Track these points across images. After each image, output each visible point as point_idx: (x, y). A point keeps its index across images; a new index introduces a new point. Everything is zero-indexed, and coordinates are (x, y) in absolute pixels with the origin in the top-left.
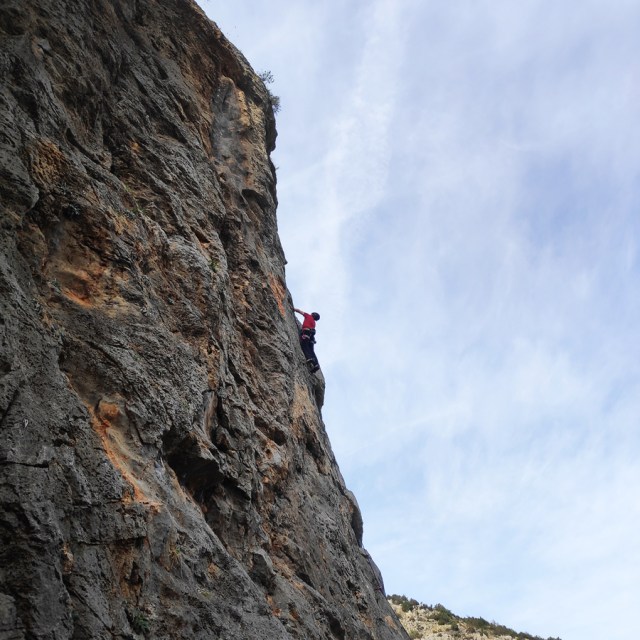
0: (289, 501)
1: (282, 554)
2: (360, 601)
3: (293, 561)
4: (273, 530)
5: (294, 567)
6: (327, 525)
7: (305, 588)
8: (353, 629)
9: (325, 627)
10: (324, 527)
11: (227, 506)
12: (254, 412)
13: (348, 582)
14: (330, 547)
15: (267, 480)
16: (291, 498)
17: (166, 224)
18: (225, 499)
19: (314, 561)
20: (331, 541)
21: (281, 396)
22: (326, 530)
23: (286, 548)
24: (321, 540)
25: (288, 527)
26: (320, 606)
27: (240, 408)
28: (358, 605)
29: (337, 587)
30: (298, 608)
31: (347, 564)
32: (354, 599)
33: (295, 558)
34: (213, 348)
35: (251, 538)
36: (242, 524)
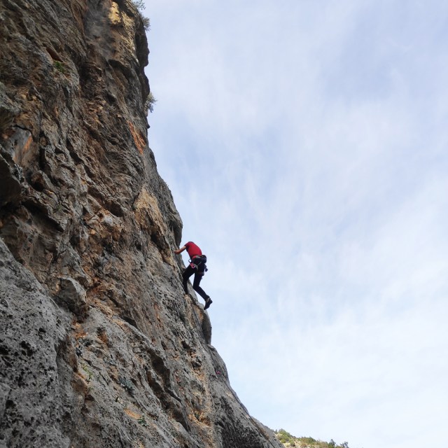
0: (122, 260)
1: (105, 297)
2: (194, 359)
3: (117, 305)
4: (96, 276)
5: (118, 311)
6: (165, 295)
7: (126, 326)
8: (184, 380)
9: (144, 362)
10: (163, 295)
11: (31, 229)
12: (88, 182)
13: (183, 343)
14: (166, 311)
15: (93, 232)
16: (124, 259)
17: (14, 30)
18: (30, 222)
19: (147, 318)
20: (168, 308)
21: (124, 188)
22: (164, 298)
23: (111, 292)
24: (156, 304)
25: (117, 279)
26: (141, 343)
27: (69, 168)
28: (192, 363)
29: (170, 343)
30: (108, 332)
31: (183, 328)
32: (188, 358)
33: (120, 302)
34: (34, 98)
35: (61, 267)
36: (50, 251)
